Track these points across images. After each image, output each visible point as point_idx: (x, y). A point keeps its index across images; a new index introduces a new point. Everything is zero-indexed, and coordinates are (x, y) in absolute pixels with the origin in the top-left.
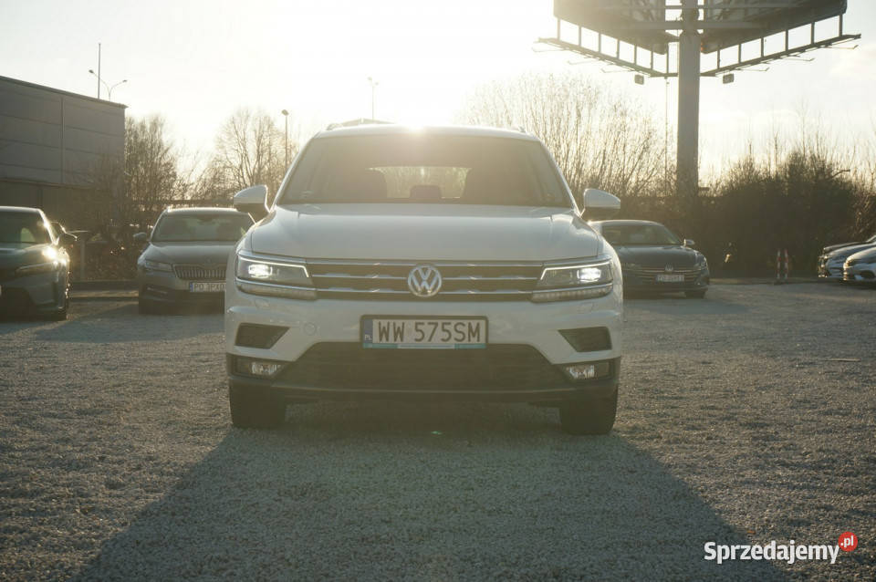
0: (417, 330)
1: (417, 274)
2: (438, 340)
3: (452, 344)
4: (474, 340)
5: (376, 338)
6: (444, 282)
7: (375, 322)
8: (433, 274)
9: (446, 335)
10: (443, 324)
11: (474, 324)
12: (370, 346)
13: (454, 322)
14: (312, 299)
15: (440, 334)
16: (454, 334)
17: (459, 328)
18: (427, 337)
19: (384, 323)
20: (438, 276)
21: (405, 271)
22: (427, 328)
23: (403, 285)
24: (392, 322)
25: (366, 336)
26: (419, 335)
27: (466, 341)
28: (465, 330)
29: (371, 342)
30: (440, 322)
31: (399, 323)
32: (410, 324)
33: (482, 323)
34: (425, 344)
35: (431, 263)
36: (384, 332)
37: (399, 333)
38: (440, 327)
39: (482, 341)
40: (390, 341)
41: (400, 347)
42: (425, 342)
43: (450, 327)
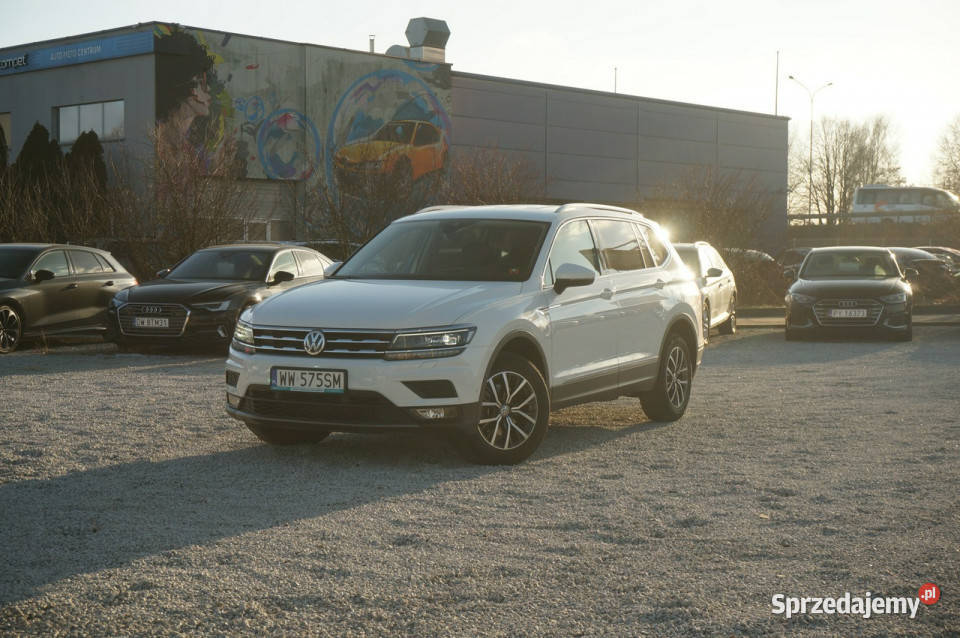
0: (302, 378)
1: (310, 337)
2: (314, 386)
3: (323, 389)
4: (337, 387)
5: (279, 383)
6: (326, 344)
7: (278, 371)
8: (320, 337)
9: (319, 383)
10: (318, 374)
11: (337, 374)
12: (275, 388)
13: (324, 373)
14: (251, 353)
15: (316, 382)
16: (325, 383)
17: (328, 378)
18: (308, 382)
19: (283, 372)
20: (323, 339)
21: (302, 335)
22: (308, 377)
23: (300, 345)
24: (287, 371)
25: (274, 381)
26: (303, 382)
27: (332, 387)
28: (331, 379)
29: (276, 386)
30: (316, 373)
31: (292, 372)
32: (298, 373)
33: (342, 374)
34: (307, 389)
35: (319, 329)
36: (283, 379)
37: (292, 379)
38: (315, 377)
39: (342, 387)
40: (287, 385)
41: (292, 390)
42: (307, 387)
43: (322, 377)
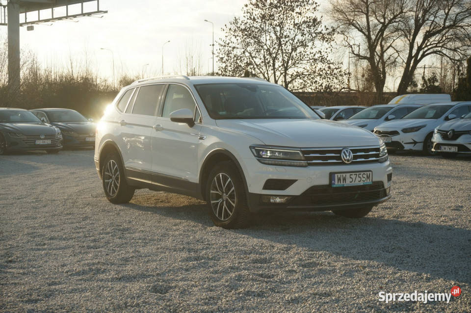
0: (350, 178)
1: (344, 153)
2: (357, 181)
3: (362, 183)
4: (368, 181)
5: (336, 183)
6: (353, 156)
7: (336, 175)
9: (360, 179)
11: (368, 173)
12: (334, 186)
13: (362, 173)
15: (358, 179)
16: (363, 179)
17: (364, 176)
18: (354, 180)
19: (339, 175)
20: (351, 153)
21: (339, 152)
22: (353, 177)
23: (339, 158)
24: (342, 174)
25: (332, 182)
26: (351, 180)
27: (366, 181)
28: (365, 176)
30: (358, 173)
31: (344, 175)
32: (348, 175)
33: (371, 173)
34: (353, 184)
35: (348, 148)
36: (339, 179)
37: (344, 179)
38: (358, 176)
39: (371, 181)
40: (341, 184)
41: (345, 186)
42: (353, 182)
43: (361, 176)
